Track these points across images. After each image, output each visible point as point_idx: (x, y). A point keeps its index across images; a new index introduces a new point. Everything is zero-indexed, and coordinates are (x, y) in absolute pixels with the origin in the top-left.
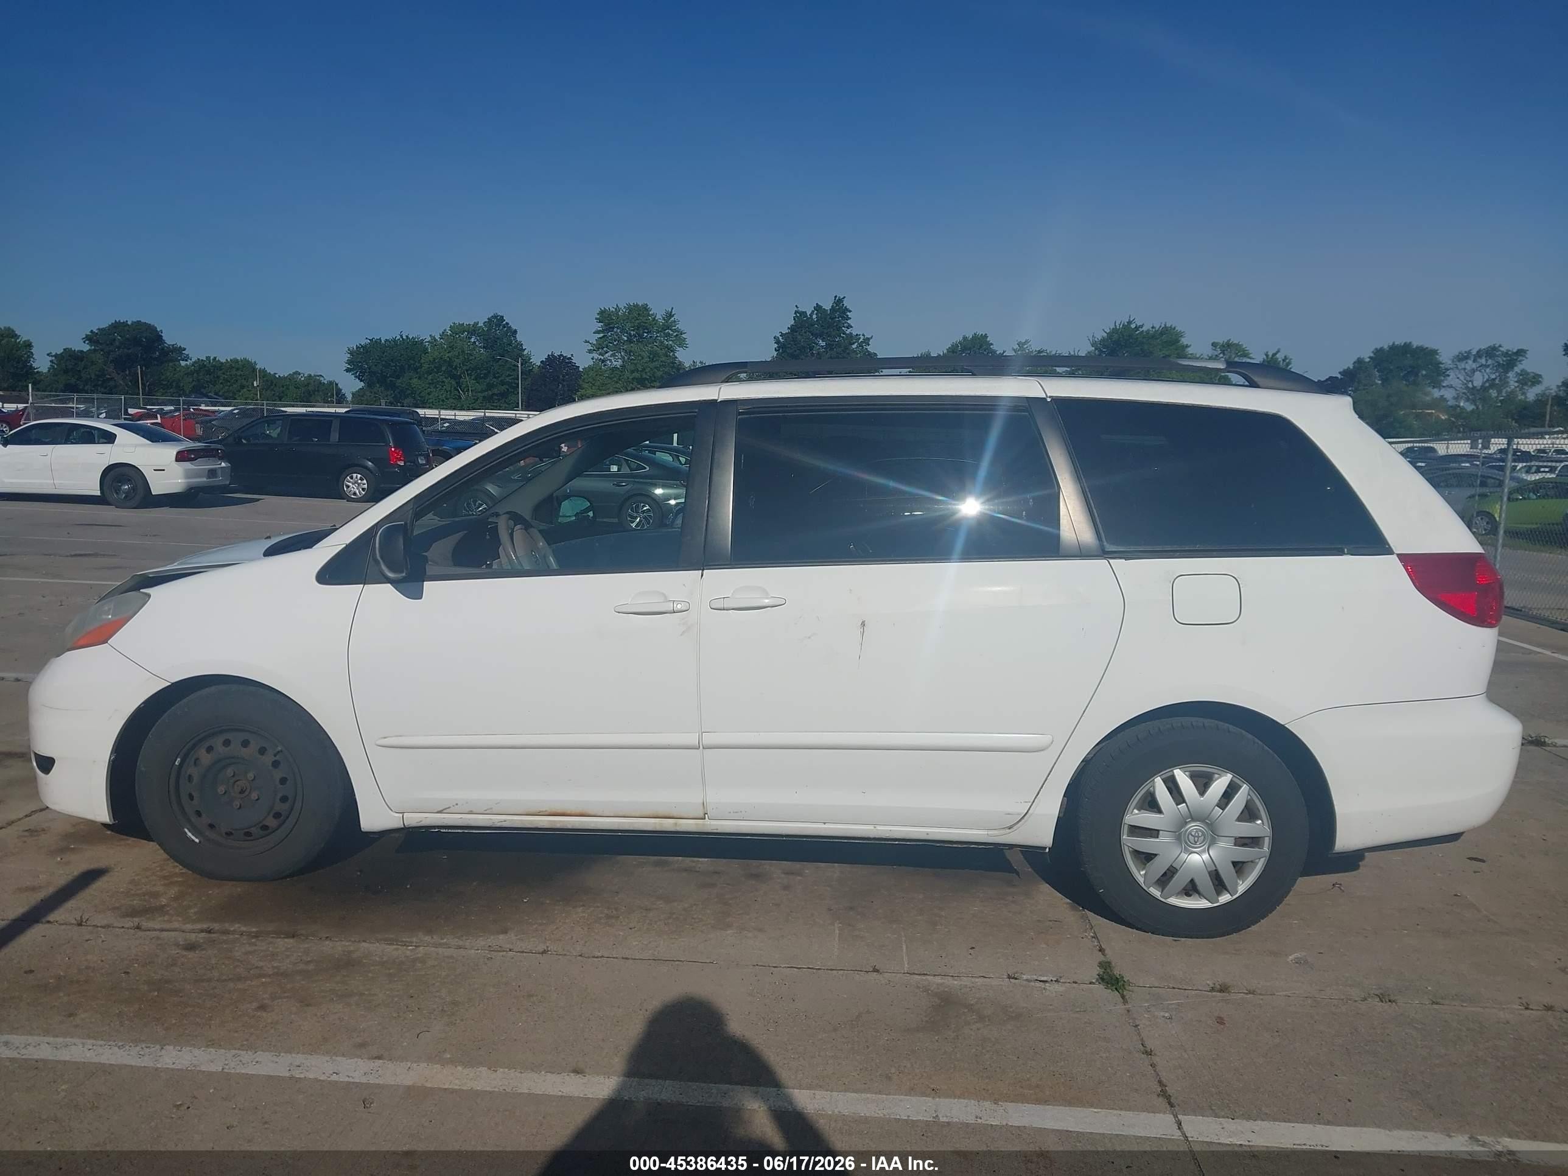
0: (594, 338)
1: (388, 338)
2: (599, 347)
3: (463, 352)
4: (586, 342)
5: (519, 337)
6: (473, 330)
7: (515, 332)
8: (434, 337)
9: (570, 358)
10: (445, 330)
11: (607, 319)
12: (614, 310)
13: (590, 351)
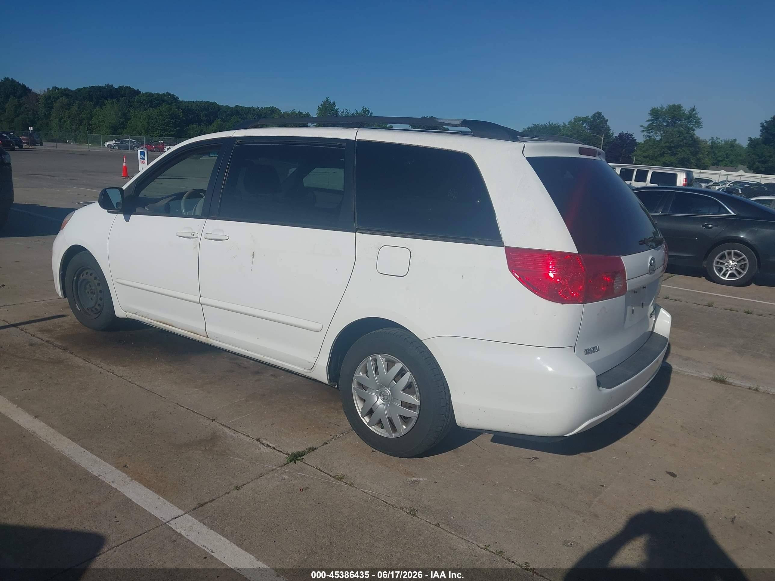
0: (646, 124)
1: (542, 124)
2: (649, 129)
3: (578, 131)
4: (642, 126)
5: (608, 123)
6: (585, 120)
7: (607, 121)
8: (565, 124)
9: (632, 135)
10: (571, 120)
11: (655, 114)
12: (660, 108)
13: (643, 131)
